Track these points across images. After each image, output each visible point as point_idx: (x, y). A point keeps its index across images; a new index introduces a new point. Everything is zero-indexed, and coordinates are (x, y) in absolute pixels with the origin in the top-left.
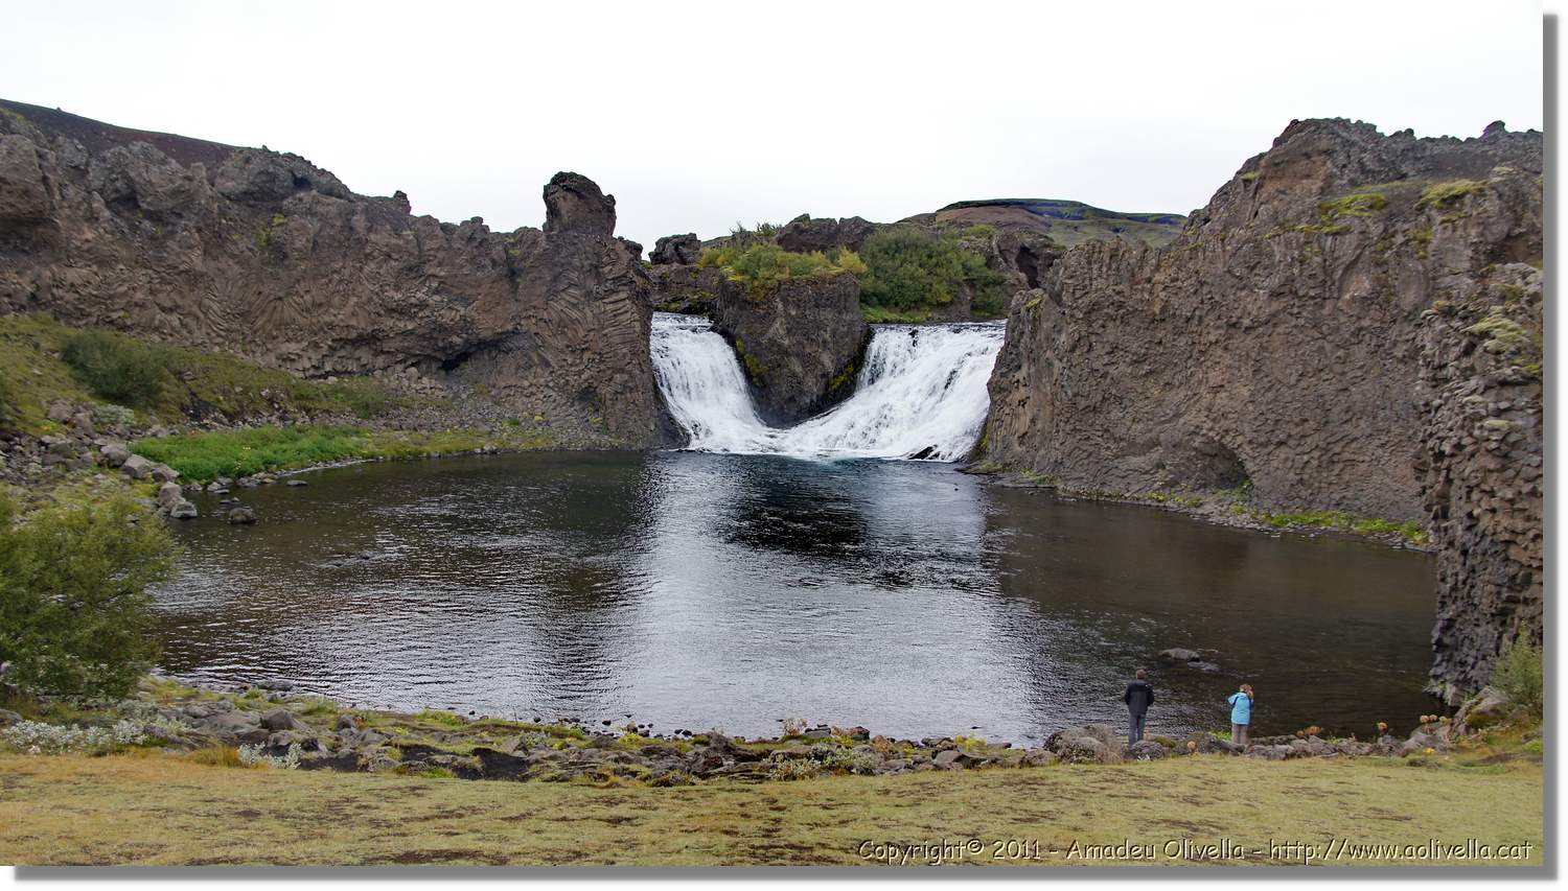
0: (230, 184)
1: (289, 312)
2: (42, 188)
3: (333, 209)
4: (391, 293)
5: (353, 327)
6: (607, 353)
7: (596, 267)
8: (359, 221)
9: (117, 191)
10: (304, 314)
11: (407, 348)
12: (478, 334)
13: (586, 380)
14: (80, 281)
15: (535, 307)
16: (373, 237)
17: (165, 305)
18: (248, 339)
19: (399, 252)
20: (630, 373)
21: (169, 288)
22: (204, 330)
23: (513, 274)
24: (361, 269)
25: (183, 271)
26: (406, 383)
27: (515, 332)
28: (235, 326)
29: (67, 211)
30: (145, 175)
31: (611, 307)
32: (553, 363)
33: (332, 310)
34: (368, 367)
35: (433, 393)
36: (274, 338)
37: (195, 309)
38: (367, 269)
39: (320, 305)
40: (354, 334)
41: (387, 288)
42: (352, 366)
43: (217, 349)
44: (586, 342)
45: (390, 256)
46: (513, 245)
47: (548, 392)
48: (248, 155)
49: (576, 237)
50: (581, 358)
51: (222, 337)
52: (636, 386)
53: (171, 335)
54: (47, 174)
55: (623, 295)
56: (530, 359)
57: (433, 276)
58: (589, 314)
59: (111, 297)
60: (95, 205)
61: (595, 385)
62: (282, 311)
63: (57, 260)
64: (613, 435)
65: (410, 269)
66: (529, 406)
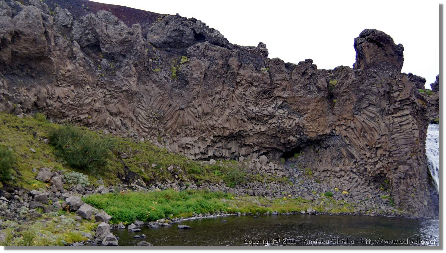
0: (156, 37)
1: (188, 118)
2: (44, 38)
3: (218, 54)
4: (252, 107)
5: (226, 128)
6: (395, 151)
7: (388, 93)
8: (234, 62)
9: (88, 40)
10: (197, 119)
11: (261, 143)
12: (307, 135)
13: (379, 169)
14: (63, 96)
15: (345, 119)
16: (242, 71)
17: (113, 112)
18: (162, 134)
19: (258, 81)
20: (410, 165)
21: (116, 101)
22: (135, 127)
23: (331, 96)
24: (234, 92)
25: (124, 91)
26: (259, 165)
27: (331, 135)
28: (155, 125)
29: (58, 52)
30: (105, 31)
31: (397, 120)
32: (356, 156)
33: (214, 117)
34: (236, 154)
35: (276, 173)
36: (178, 134)
37: (131, 114)
38: (237, 92)
39: (207, 114)
40: (227, 133)
41: (249, 104)
42: (225, 153)
43: (142, 140)
44: (380, 143)
45: (252, 84)
46: (333, 78)
47: (352, 175)
48: (167, 19)
49: (375, 73)
50: (376, 154)
51: (145, 132)
52: (414, 174)
53: (115, 130)
54: (48, 30)
55: (406, 112)
56: (341, 153)
57: (280, 97)
58: (383, 124)
59: (81, 106)
60: (74, 49)
61: (385, 172)
62: (183, 117)
63: (51, 82)
64: (397, 207)
65: (265, 92)
66: (339, 184)
